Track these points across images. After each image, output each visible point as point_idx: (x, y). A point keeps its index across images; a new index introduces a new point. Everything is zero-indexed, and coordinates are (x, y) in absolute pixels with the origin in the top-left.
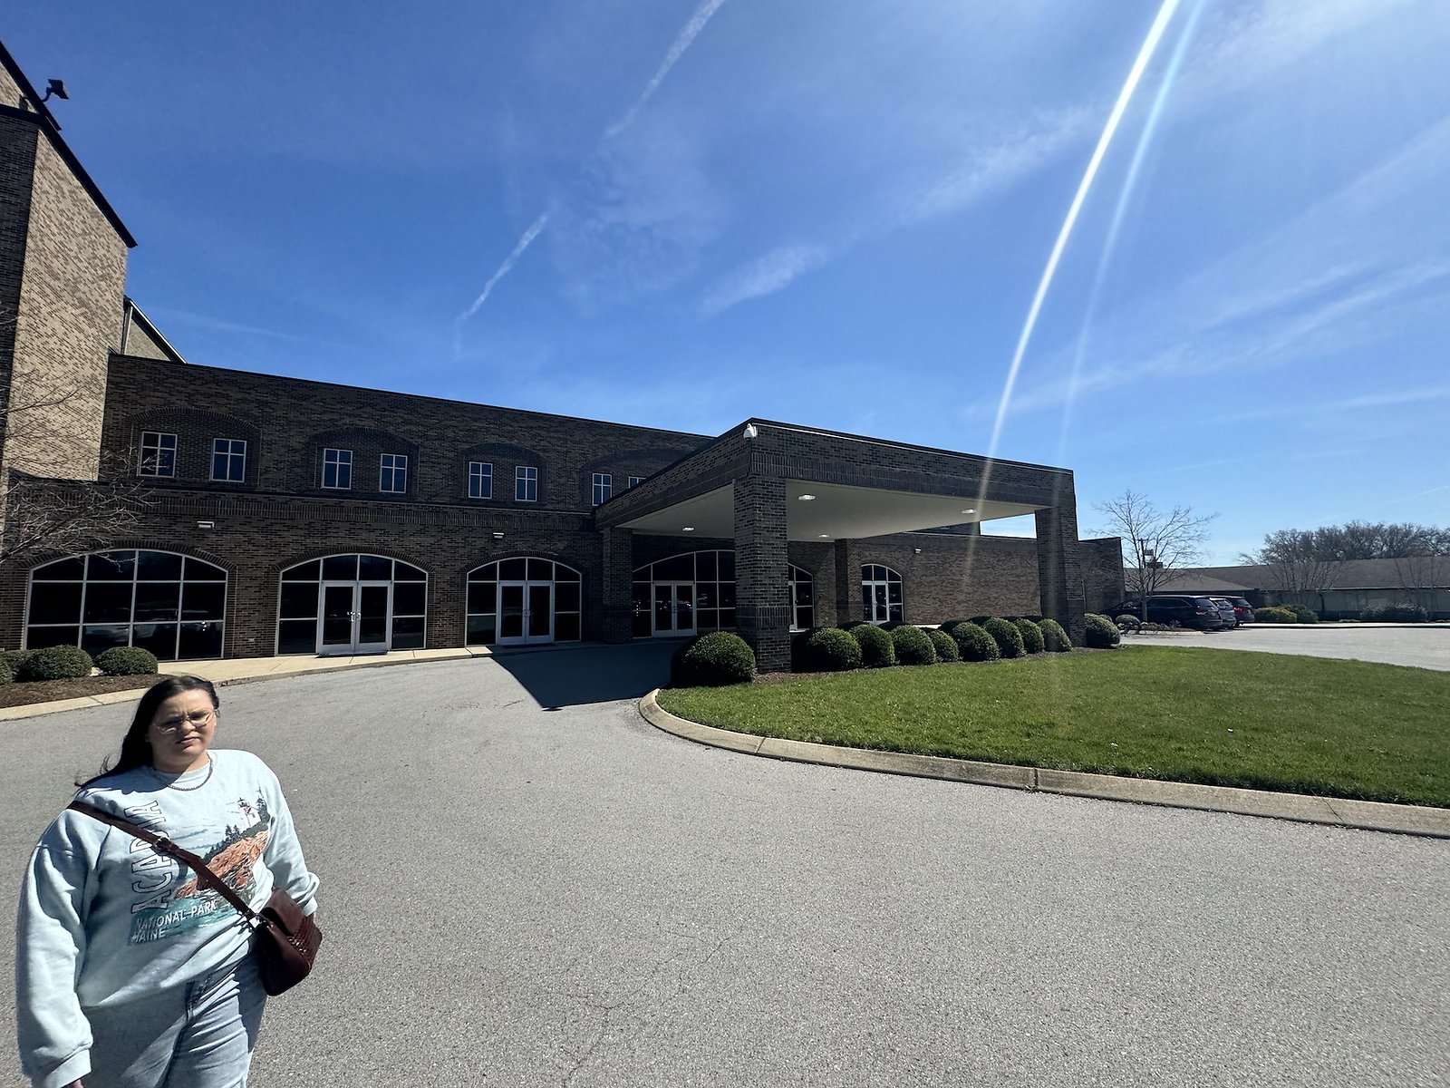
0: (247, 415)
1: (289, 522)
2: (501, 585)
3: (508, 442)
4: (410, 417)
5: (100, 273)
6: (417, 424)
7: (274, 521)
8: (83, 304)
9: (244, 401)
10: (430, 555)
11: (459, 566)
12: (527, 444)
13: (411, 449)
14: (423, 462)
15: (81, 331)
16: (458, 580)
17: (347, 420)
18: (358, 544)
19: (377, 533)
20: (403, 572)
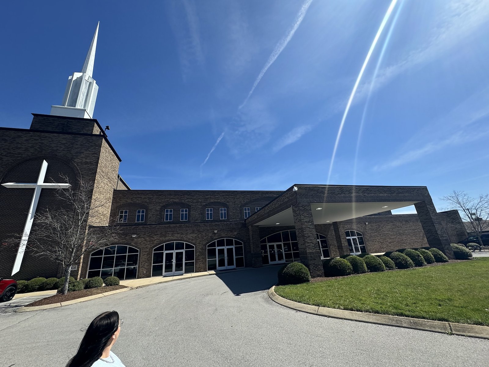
0: (146, 202)
1: (155, 233)
2: (217, 248)
3: (217, 201)
4: (188, 197)
5: (113, 169)
6: (190, 199)
7: (152, 233)
8: (109, 178)
9: (145, 198)
10: (195, 240)
11: (204, 243)
12: (223, 201)
13: (189, 207)
14: (193, 210)
15: (108, 185)
16: (204, 248)
17: (171, 200)
18: (175, 238)
19: (180, 234)
20: (188, 246)
